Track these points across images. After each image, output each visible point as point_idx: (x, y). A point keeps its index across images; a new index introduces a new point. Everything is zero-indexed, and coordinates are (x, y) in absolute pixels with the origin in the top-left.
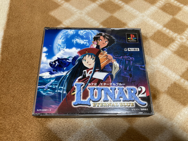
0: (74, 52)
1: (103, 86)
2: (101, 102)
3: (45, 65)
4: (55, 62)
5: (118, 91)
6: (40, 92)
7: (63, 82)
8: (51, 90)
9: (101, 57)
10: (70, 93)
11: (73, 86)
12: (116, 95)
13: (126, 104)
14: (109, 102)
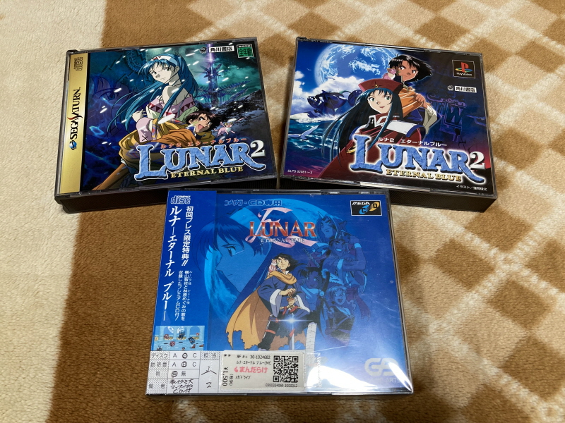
0: (354, 83)
1: (406, 144)
2: (402, 169)
3: (301, 101)
4: (317, 97)
5: (433, 154)
6: (292, 143)
7: (333, 131)
8: (312, 143)
9: (402, 96)
10: (346, 150)
11: (351, 140)
12: (430, 162)
13: (446, 177)
14: (416, 171)
